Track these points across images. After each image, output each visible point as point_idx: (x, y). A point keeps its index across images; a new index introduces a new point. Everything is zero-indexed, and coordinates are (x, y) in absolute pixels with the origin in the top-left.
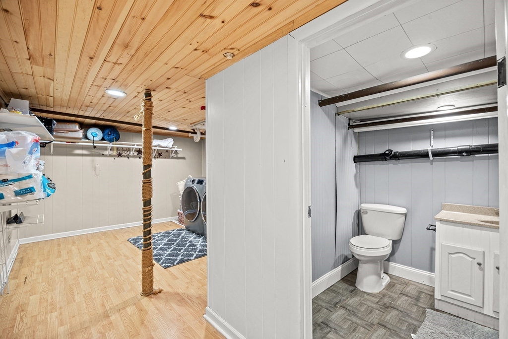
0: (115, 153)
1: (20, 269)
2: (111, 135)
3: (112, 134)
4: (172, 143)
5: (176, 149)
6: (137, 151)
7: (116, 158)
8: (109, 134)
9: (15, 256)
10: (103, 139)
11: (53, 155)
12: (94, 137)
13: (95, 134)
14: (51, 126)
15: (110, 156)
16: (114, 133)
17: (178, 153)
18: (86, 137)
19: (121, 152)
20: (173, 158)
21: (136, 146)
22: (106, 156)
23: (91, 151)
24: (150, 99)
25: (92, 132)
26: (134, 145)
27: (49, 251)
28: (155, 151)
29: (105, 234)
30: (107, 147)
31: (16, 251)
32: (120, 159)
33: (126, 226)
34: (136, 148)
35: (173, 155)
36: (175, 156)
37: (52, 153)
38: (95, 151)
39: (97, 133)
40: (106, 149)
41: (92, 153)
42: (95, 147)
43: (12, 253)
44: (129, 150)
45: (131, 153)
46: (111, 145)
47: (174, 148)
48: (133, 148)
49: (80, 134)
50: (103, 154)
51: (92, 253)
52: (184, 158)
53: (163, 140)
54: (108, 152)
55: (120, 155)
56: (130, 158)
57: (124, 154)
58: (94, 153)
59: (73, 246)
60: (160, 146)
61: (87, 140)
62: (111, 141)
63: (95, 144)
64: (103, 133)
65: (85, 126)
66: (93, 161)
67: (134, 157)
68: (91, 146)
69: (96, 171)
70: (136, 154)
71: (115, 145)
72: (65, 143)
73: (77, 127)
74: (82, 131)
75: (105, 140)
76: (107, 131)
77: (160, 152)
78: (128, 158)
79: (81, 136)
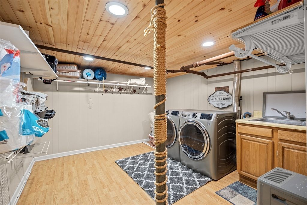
0: (103, 90)
1: (28, 195)
2: (100, 75)
3: (102, 74)
4: (145, 81)
5: (147, 86)
6: (118, 88)
7: (104, 94)
8: (99, 74)
9: (27, 177)
10: (95, 78)
11: (59, 91)
12: (88, 76)
13: (89, 74)
14: (54, 63)
15: (100, 92)
16: (103, 73)
17: (147, 90)
18: (82, 77)
19: (107, 89)
20: (144, 93)
21: (118, 84)
22: (97, 92)
23: (86, 89)
24: (163, 7)
25: (87, 72)
26: (117, 83)
27: (54, 172)
28: (131, 88)
29: (96, 153)
30: (97, 84)
31: (30, 171)
32: (106, 94)
33: (111, 146)
34: (118, 86)
35: (144, 91)
36: (145, 92)
37: (58, 89)
38: (89, 88)
39: (90, 73)
40: (96, 86)
41: (87, 90)
42: (88, 85)
43: (25, 175)
44: (112, 87)
45: (114, 90)
46: (100, 83)
47: (146, 85)
48: (116, 86)
49: (78, 74)
50: (94, 91)
51: (88, 176)
52: (151, 94)
53: (138, 80)
54: (98, 89)
55: (106, 91)
56: (113, 94)
57: (109, 91)
58: (88, 90)
59: (73, 166)
60: (135, 84)
61: (83, 79)
62: (101, 80)
63: (89, 83)
64: (94, 73)
65: (81, 68)
66: (87, 96)
67: (116, 93)
68: (86, 84)
69: (89, 104)
70: (118, 90)
71: (103, 83)
72: (67, 81)
73: (75, 68)
74: (79, 71)
75: (96, 79)
76: (98, 72)
77: (135, 89)
78: (112, 93)
79: (79, 75)
